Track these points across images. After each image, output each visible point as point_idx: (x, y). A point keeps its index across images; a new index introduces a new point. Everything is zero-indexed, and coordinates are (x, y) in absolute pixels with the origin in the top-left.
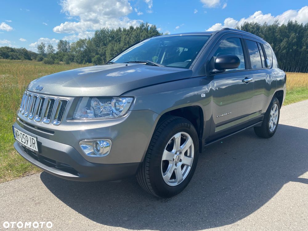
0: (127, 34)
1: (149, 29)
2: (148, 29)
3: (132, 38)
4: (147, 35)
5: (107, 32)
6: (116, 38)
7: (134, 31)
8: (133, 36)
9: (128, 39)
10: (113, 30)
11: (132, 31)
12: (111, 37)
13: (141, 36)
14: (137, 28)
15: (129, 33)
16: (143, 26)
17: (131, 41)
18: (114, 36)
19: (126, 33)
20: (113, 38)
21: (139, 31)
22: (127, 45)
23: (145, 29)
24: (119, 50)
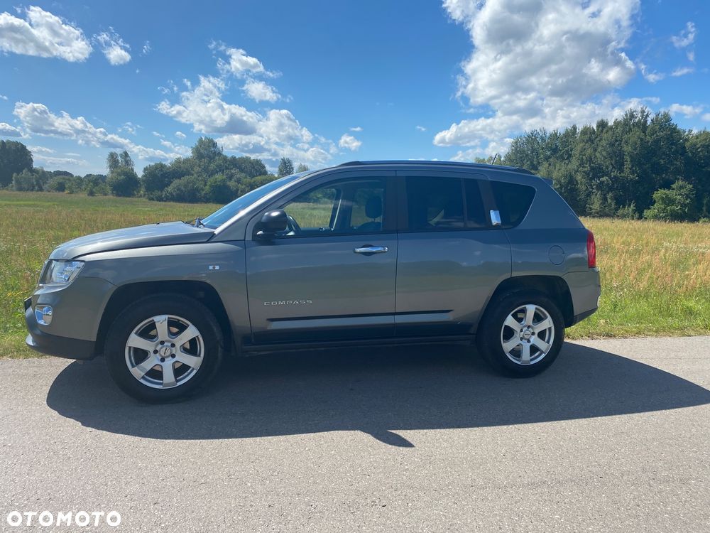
0: (591, 140)
1: (649, 122)
2: (646, 122)
3: (600, 149)
4: (642, 140)
5: (542, 138)
6: (561, 151)
7: (608, 131)
8: (604, 143)
9: (589, 151)
10: (556, 134)
11: (602, 131)
12: (551, 149)
13: (626, 142)
14: (617, 123)
15: (593, 137)
16: (632, 116)
17: (598, 154)
18: (557, 146)
19: (587, 137)
20: (555, 150)
21: (619, 130)
22: (585, 165)
23: (637, 125)
24: (565, 177)
